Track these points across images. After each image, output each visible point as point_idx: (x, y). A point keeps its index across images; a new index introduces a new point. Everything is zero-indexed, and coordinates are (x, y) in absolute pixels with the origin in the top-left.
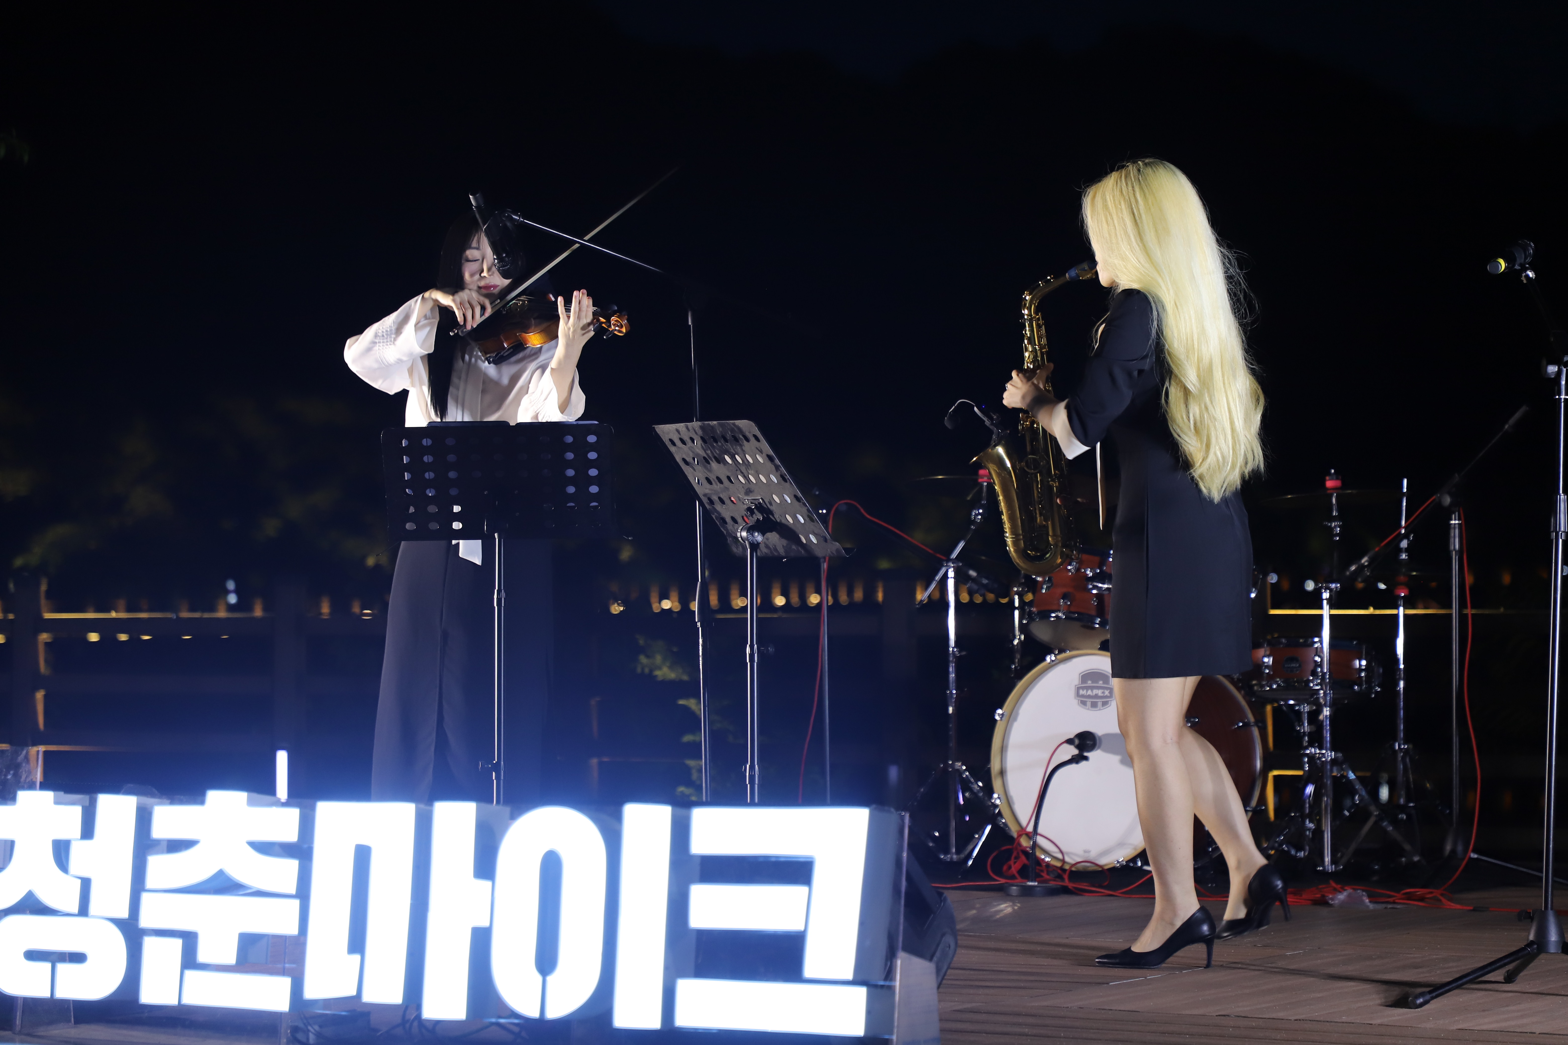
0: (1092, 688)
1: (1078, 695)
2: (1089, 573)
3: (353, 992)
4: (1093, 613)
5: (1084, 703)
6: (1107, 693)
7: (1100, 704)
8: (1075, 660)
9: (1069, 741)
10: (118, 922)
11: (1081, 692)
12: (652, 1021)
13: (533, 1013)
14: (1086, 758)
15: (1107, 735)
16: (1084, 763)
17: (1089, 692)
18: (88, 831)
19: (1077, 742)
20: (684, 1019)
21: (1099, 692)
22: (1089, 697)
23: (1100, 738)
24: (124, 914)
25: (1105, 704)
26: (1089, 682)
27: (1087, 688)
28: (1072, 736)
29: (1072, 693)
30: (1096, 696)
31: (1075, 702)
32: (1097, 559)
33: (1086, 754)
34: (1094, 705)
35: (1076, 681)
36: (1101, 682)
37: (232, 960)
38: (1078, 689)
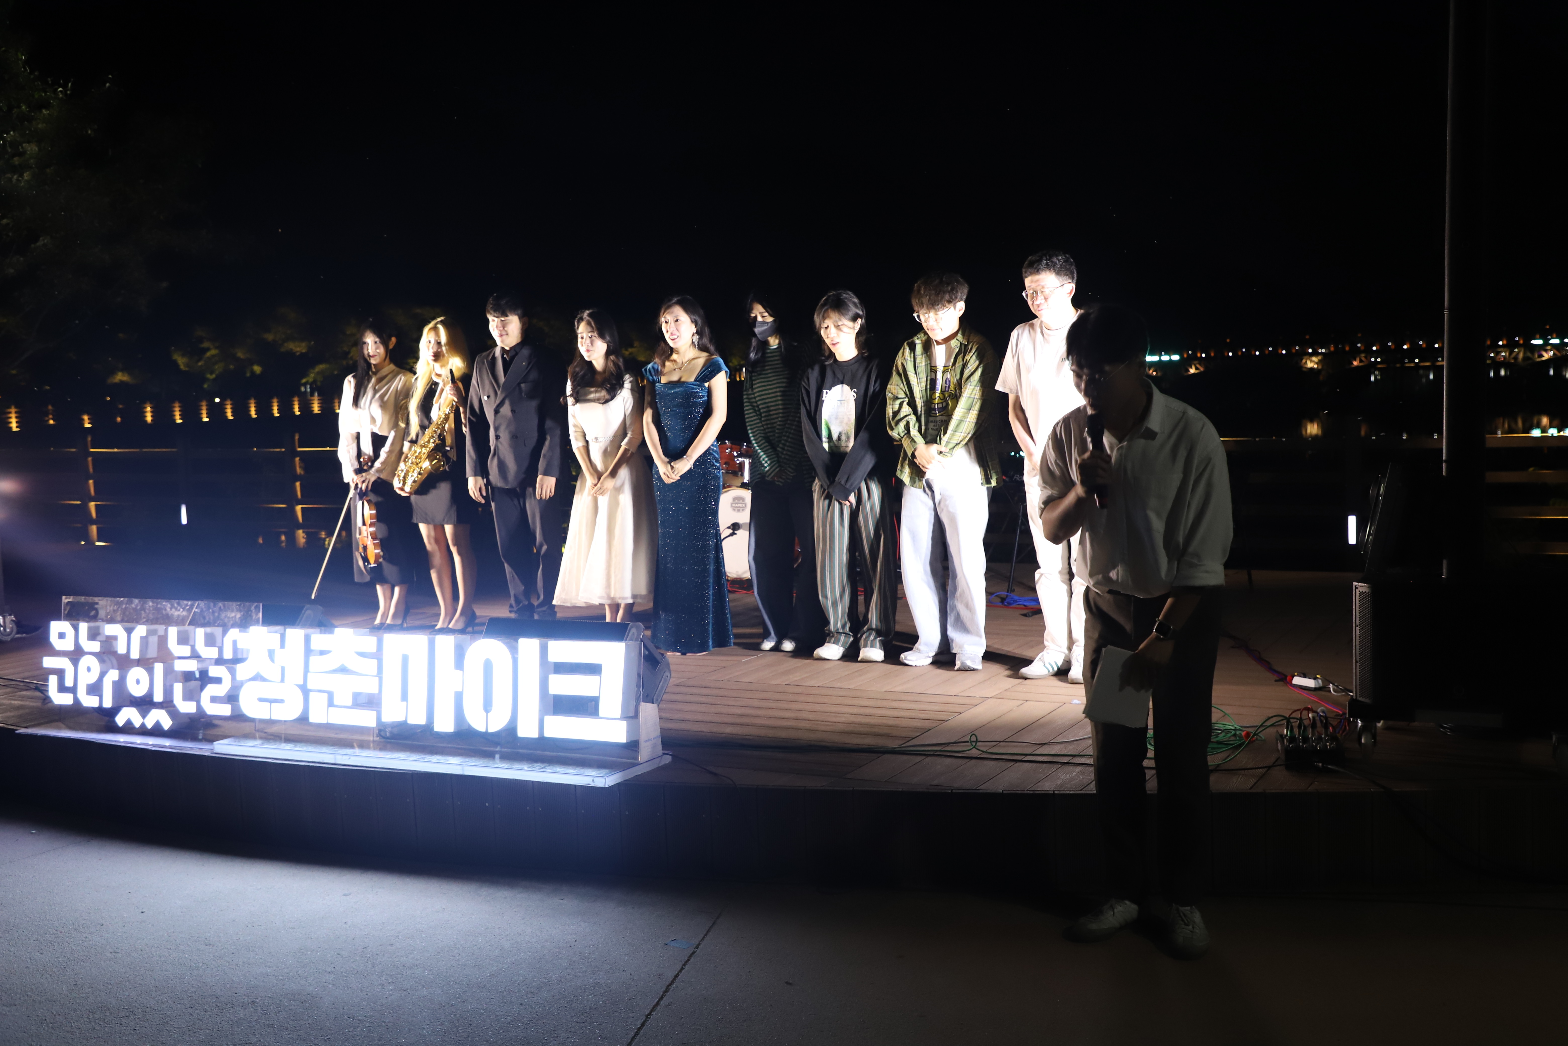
0: (738, 503)
1: (732, 506)
2: (735, 454)
3: (404, 719)
4: (737, 470)
5: (734, 510)
6: (744, 505)
7: (741, 510)
8: (730, 492)
9: (729, 528)
10: (299, 686)
11: (733, 505)
12: (535, 735)
13: (483, 730)
14: (736, 534)
15: (744, 523)
16: (735, 536)
17: (737, 505)
18: (283, 645)
19: (732, 527)
20: (548, 734)
21: (741, 505)
22: (736, 507)
23: (741, 525)
24: (301, 683)
25: (743, 510)
26: (736, 501)
27: (736, 503)
28: (729, 525)
29: (729, 505)
30: (739, 507)
31: (731, 509)
32: (738, 447)
33: (736, 532)
34: (739, 511)
35: (731, 500)
36: (741, 501)
37: (350, 704)
38: (732, 504)
